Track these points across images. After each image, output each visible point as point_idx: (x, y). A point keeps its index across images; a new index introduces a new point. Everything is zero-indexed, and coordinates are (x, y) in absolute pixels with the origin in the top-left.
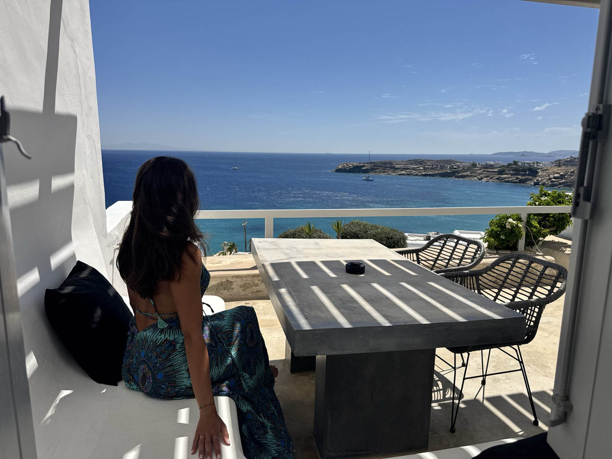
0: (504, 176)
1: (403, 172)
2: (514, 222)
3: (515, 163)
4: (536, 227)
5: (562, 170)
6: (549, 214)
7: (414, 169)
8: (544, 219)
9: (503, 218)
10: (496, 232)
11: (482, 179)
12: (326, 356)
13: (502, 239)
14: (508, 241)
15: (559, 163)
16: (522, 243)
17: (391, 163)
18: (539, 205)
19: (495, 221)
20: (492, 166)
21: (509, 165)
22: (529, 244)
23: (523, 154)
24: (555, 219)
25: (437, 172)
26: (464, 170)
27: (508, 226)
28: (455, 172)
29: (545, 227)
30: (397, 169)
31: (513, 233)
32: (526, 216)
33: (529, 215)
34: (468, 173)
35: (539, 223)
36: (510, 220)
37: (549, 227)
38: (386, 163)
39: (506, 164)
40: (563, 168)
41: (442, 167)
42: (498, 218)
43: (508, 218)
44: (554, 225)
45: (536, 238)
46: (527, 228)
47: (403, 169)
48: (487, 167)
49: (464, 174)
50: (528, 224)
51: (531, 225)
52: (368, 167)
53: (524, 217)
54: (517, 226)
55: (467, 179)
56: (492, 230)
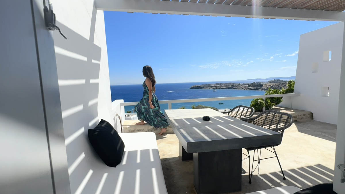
0: (251, 87)
1: (214, 88)
2: (261, 101)
3: (254, 83)
4: (269, 102)
5: (271, 84)
6: (273, 98)
7: (218, 86)
8: (272, 99)
9: (256, 100)
10: (254, 105)
11: (242, 89)
12: (198, 153)
13: (257, 108)
14: (259, 108)
15: (270, 82)
16: (264, 109)
17: (210, 85)
18: (269, 94)
19: (253, 101)
20: (246, 84)
21: (252, 83)
22: (267, 109)
23: (257, 80)
24: (276, 99)
25: (226, 87)
26: (236, 86)
27: (259, 103)
28: (233, 87)
29: (272, 102)
30: (212, 87)
31: (261, 105)
32: (265, 99)
33: (266, 98)
34: (237, 87)
35: (270, 101)
36: (259, 100)
37: (274, 102)
38: (208, 85)
39: (251, 83)
40: (272, 83)
41: (228, 86)
42: (254, 100)
43: (258, 99)
44: (276, 102)
45: (270, 107)
46: (266, 103)
47: (214, 87)
48: (244, 84)
49: (236, 87)
50: (266, 102)
51: (267, 102)
52: (202, 86)
53: (264, 99)
54: (262, 102)
55: (237, 89)
56: (253, 104)
